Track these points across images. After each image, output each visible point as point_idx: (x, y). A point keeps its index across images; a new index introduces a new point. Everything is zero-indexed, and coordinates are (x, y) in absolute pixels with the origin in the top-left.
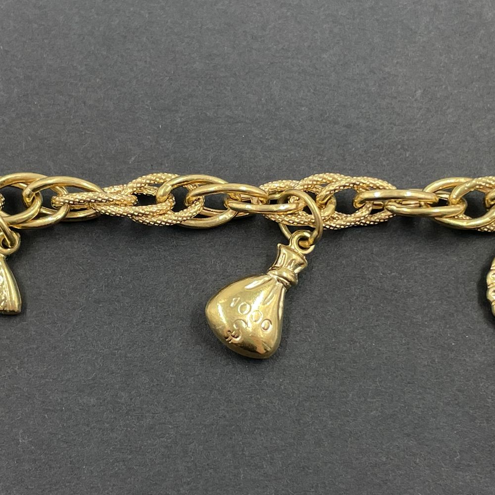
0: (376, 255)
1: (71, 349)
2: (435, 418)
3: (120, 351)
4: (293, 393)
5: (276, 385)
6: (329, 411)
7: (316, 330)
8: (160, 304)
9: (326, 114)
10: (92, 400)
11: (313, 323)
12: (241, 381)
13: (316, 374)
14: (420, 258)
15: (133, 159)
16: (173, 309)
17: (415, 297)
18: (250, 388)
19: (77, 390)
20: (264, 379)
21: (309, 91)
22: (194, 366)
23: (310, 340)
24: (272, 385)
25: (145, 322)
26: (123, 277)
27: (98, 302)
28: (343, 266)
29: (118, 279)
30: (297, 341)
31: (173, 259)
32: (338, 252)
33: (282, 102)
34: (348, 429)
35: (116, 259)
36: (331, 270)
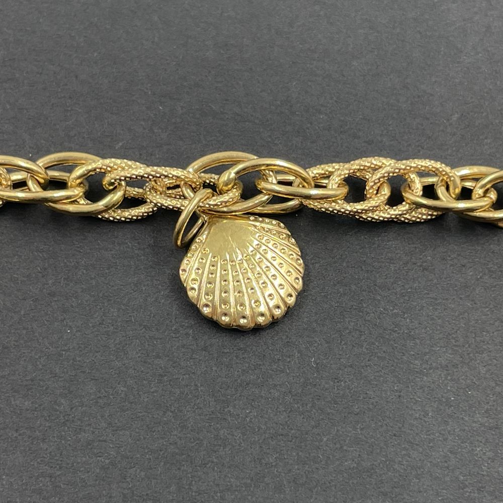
0: (379, 288)
1: (13, 342)
2: (419, 479)
3: (68, 353)
4: (259, 428)
5: (241, 416)
6: (298, 454)
7: (297, 362)
8: (123, 307)
9: (346, 126)
10: (26, 403)
11: (295, 353)
12: (202, 406)
13: (290, 409)
14: (428, 297)
15: (121, 144)
16: (138, 315)
17: (417, 340)
18: (210, 415)
19: (12, 390)
20: (228, 407)
21: (332, 98)
22: (151, 381)
23: (288, 371)
24: (237, 415)
25: (103, 324)
26: (86, 271)
27: (52, 294)
28: (339, 294)
29: (81, 274)
30: (273, 371)
31: (147, 260)
32: (336, 278)
33: (299, 105)
34: (316, 477)
35: (81, 251)
36: (326, 296)
